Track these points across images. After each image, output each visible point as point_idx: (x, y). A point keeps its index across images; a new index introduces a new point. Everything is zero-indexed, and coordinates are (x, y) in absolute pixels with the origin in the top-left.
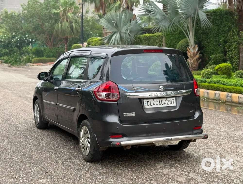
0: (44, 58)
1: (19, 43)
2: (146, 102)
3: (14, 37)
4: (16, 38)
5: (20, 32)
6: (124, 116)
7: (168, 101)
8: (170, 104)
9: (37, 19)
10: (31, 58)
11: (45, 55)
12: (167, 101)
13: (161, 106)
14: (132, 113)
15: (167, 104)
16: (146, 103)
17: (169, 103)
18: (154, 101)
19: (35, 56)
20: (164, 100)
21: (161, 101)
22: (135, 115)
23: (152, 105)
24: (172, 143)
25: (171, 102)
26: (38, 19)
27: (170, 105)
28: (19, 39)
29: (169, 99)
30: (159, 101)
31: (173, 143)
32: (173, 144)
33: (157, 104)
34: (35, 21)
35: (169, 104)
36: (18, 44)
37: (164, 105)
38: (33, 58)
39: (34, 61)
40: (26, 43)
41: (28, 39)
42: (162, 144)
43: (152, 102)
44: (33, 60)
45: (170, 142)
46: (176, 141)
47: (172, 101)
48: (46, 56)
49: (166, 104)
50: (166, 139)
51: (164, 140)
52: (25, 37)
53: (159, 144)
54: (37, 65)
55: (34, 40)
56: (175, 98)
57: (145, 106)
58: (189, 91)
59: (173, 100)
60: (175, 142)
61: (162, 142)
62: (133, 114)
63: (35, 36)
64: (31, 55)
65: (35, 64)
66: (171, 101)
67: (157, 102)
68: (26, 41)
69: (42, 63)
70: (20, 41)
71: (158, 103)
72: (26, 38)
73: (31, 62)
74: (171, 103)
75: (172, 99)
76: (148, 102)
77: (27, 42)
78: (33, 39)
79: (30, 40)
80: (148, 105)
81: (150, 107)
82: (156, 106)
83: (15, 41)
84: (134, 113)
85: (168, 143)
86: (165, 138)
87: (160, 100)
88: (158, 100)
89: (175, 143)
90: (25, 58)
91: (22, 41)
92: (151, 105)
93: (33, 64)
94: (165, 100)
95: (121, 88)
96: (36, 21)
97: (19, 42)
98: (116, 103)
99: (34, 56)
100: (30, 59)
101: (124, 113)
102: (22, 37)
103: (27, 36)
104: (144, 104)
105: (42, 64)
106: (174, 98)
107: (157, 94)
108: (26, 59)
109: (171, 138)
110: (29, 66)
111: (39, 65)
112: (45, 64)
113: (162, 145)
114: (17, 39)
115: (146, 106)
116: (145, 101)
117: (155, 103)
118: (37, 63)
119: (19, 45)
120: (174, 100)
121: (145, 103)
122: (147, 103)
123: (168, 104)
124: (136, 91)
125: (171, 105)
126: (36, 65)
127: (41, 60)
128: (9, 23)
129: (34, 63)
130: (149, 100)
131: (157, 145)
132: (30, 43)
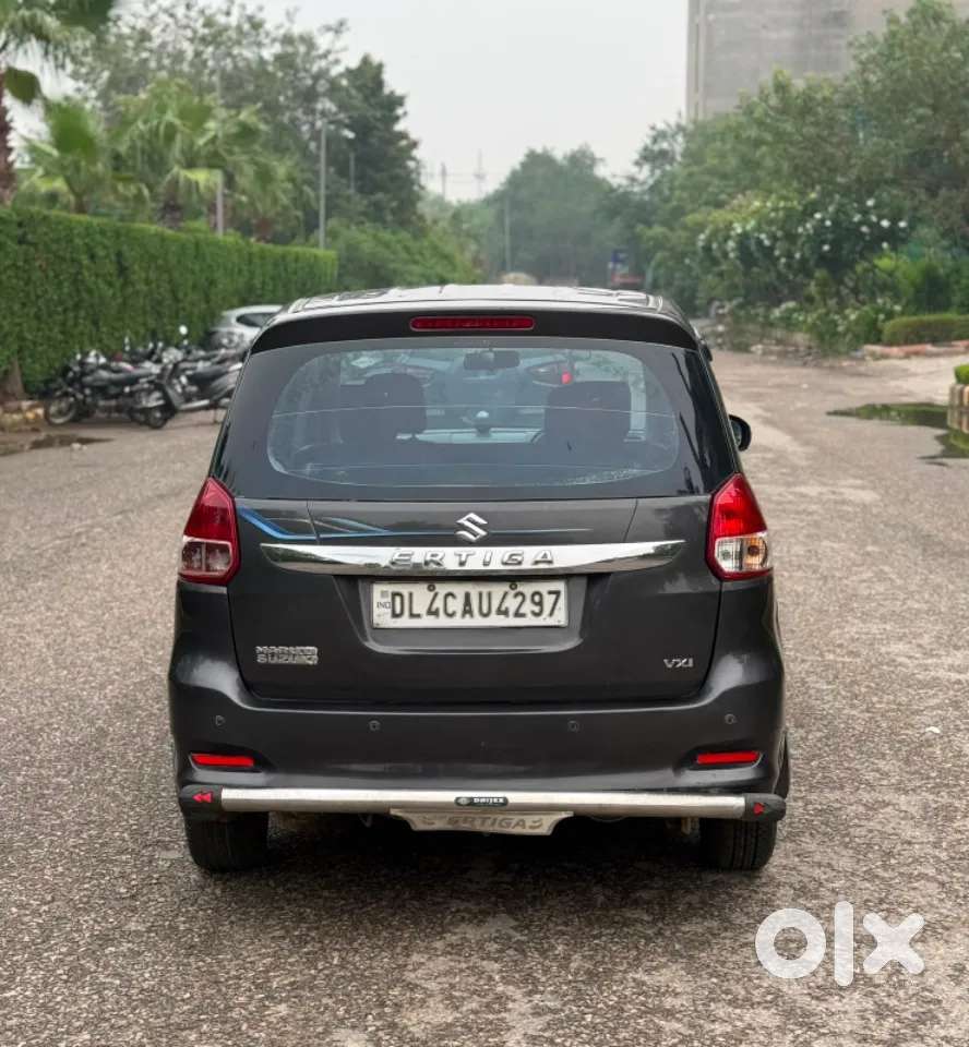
0: (951, 316)
1: (831, 244)
2: (384, 594)
3: (808, 211)
4: (818, 216)
5: (839, 184)
6: (261, 659)
7: (520, 599)
8: (530, 615)
9: (921, 111)
10: (882, 317)
11: (957, 298)
12: (516, 595)
13: (477, 621)
14: (298, 648)
15: (511, 612)
16: (383, 601)
17: (528, 607)
18: (436, 595)
19: (904, 307)
20: (498, 590)
21: (480, 595)
22: (313, 661)
23: (418, 616)
24: (514, 822)
25: (540, 604)
26: (929, 112)
27: (533, 618)
28: (828, 223)
29: (528, 589)
30: (467, 596)
31: (517, 824)
32: (518, 830)
33: (450, 611)
34: (914, 120)
35: (523, 615)
36: (826, 248)
37: (496, 621)
38: (890, 315)
39: (894, 334)
40: (864, 240)
41: (874, 219)
42: (451, 821)
43: (420, 595)
44: (888, 327)
45: (501, 817)
46: (536, 818)
47: (549, 600)
48: (962, 305)
49: (506, 613)
50: (472, 799)
51: (458, 804)
52: (859, 212)
53: (433, 824)
54: (907, 356)
55: (902, 224)
56: (567, 584)
57: (379, 616)
58: (666, 545)
59: (550, 593)
60: (529, 820)
61: (449, 816)
62: (308, 655)
63: (908, 204)
64: (885, 304)
65: (895, 350)
66: (537, 598)
67: (450, 599)
68: (864, 229)
69: (934, 341)
70: (833, 232)
71: (456, 605)
72: (865, 212)
73: (878, 341)
74: (537, 609)
75: (544, 587)
76: (398, 599)
77: (871, 234)
78: (900, 219)
79: (885, 223)
80: (395, 615)
81: (405, 622)
82: (443, 621)
83: (811, 232)
84: (311, 648)
85: (489, 822)
86: (465, 795)
87: (474, 590)
88: (459, 590)
89: (531, 827)
90: (853, 317)
91: (848, 229)
92: (412, 615)
93: (887, 350)
94: (505, 594)
95: (247, 517)
96: (920, 119)
97: (830, 236)
98: (223, 590)
99: (898, 308)
100: (876, 320)
101: (259, 648)
102: (845, 213)
103: (870, 203)
104: (375, 605)
105: (929, 348)
106: (560, 586)
107: (437, 559)
108: (857, 322)
109: (505, 799)
110: (868, 358)
111: (917, 354)
112: (942, 349)
113: (450, 827)
114: (823, 220)
115: (381, 616)
116: (380, 593)
117: (439, 604)
118: (907, 342)
119: (829, 252)
120: (557, 593)
121: (379, 604)
122: (389, 599)
123: (518, 614)
124: (322, 536)
125: (541, 618)
126: (902, 354)
127: (928, 326)
128: (791, 143)
129: (890, 344)
130: (404, 589)
131: (419, 824)
132: (883, 240)
